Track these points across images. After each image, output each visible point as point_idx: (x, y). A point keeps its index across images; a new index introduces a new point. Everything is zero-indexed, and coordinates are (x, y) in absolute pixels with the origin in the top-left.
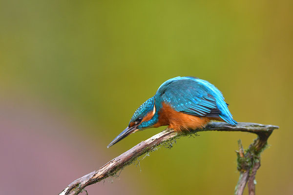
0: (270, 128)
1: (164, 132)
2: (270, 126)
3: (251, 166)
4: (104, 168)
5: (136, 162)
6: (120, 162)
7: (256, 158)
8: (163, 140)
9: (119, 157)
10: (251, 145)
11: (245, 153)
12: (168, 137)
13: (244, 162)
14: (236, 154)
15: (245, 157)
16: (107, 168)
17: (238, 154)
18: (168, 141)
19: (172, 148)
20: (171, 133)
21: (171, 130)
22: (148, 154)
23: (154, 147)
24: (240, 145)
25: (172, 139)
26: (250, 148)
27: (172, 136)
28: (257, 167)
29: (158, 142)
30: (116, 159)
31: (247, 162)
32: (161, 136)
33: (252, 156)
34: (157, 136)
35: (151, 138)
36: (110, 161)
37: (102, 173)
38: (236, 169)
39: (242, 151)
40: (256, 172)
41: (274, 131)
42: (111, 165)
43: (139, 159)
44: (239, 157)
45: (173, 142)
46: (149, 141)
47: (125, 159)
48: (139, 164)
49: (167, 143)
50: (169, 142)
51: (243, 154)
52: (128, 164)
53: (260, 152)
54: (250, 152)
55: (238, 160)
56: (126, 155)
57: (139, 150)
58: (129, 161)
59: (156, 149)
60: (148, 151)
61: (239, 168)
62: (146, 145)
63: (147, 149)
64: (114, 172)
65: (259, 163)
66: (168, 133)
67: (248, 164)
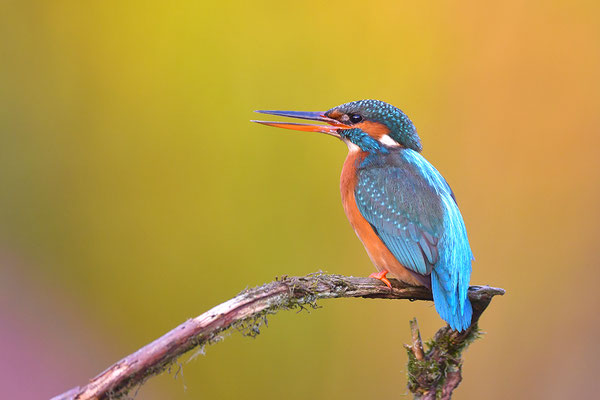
0: (484, 292)
1: (241, 297)
2: (485, 287)
3: (440, 381)
4: (99, 381)
5: (174, 367)
6: (137, 366)
7: (451, 362)
8: (238, 318)
9: (135, 354)
10: (440, 332)
11: (426, 349)
12: (248, 311)
13: (423, 372)
14: (406, 351)
15: (427, 359)
16: (107, 381)
17: (411, 351)
18: (248, 319)
19: (258, 336)
20: (256, 300)
21: (257, 293)
22: (201, 351)
23: (217, 332)
24: (415, 331)
25: (259, 315)
26: (438, 339)
27: (259, 309)
28: (453, 383)
29: (226, 321)
30: (127, 360)
31: (430, 372)
32: (233, 307)
33: (442, 357)
34: (224, 308)
35: (211, 312)
36: (112, 364)
37: (94, 391)
38: (406, 386)
39: (420, 345)
40: (451, 394)
41: (495, 299)
42: (117, 373)
43: (182, 360)
44: (412, 359)
45: (260, 321)
46: (205, 319)
47: (149, 360)
48: (181, 372)
49: (246, 325)
50: (252, 321)
51: (422, 351)
52: (157, 371)
53: (461, 347)
54: (437, 348)
55: (410, 365)
56: (152, 351)
57: (182, 339)
58: (159, 365)
59: (221, 337)
60: (202, 341)
61: (412, 384)
62: (199, 329)
63: (199, 337)
64: (122, 391)
65: (459, 373)
66: (248, 300)
67: (434, 376)
